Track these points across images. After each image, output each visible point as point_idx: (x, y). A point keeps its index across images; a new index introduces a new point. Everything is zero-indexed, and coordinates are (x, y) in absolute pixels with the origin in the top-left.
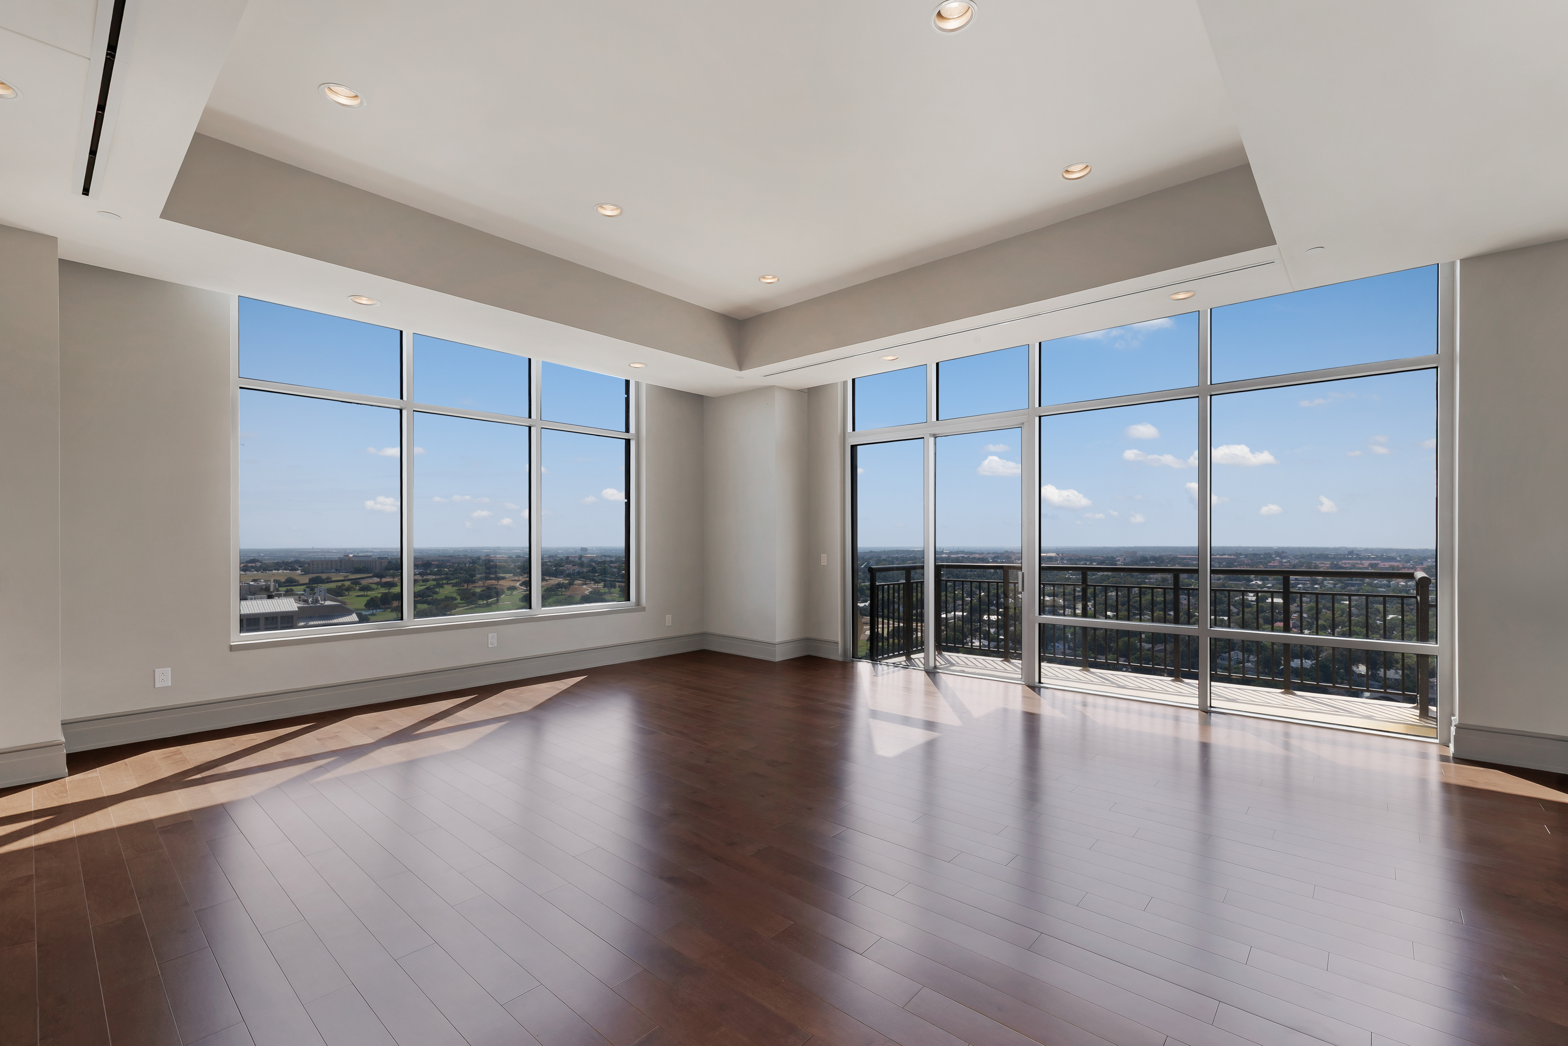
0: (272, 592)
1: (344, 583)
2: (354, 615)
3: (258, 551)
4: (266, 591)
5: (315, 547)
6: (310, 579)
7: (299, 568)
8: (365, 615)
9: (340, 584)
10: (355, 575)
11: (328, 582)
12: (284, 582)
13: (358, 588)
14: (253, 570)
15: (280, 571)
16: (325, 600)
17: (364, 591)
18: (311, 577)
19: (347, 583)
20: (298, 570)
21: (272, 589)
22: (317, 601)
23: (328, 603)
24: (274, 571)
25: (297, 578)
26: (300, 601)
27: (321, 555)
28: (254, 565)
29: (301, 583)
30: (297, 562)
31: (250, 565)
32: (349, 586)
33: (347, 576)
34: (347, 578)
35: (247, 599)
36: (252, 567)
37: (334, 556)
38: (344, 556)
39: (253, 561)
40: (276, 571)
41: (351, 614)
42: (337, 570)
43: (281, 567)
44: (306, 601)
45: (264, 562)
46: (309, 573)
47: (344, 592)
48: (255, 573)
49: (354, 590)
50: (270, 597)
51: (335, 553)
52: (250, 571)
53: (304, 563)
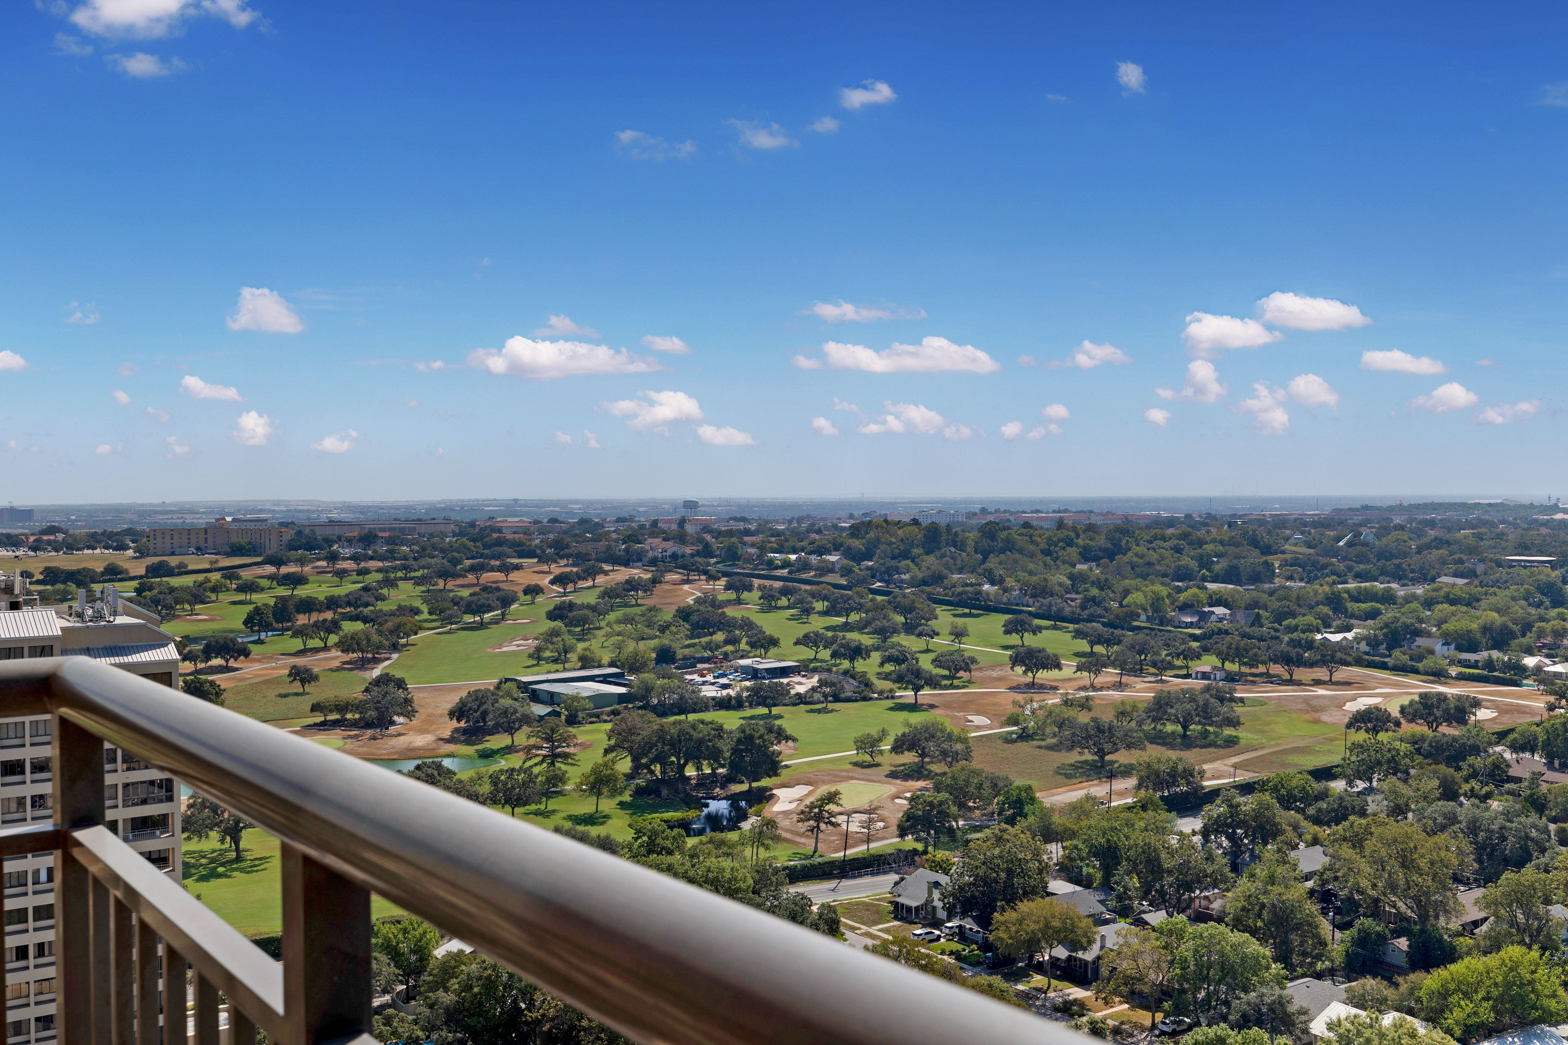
1: (209, 575)
3: (67, 511)
5: (168, 501)
6: (147, 567)
7: (131, 545)
8: (242, 643)
9: (201, 577)
10: (231, 559)
11: (180, 574)
12: (103, 574)
13: (234, 586)
14: (49, 548)
15: (98, 551)
17: (246, 592)
18: (150, 563)
19: (216, 576)
20: (130, 548)
24: (86, 551)
25: (125, 565)
27: (178, 518)
28: (52, 537)
29: (132, 574)
30: (130, 532)
31: (45, 538)
32: (218, 581)
33: (217, 562)
34: (216, 565)
36: (49, 543)
37: (201, 521)
38: (217, 520)
39: (52, 530)
40: (90, 551)
42: (198, 549)
43: (99, 542)
45: (71, 532)
46: (148, 555)
47: (209, 594)
48: (54, 553)
49: (228, 590)
51: (203, 513)
52: (44, 550)
53: (142, 534)
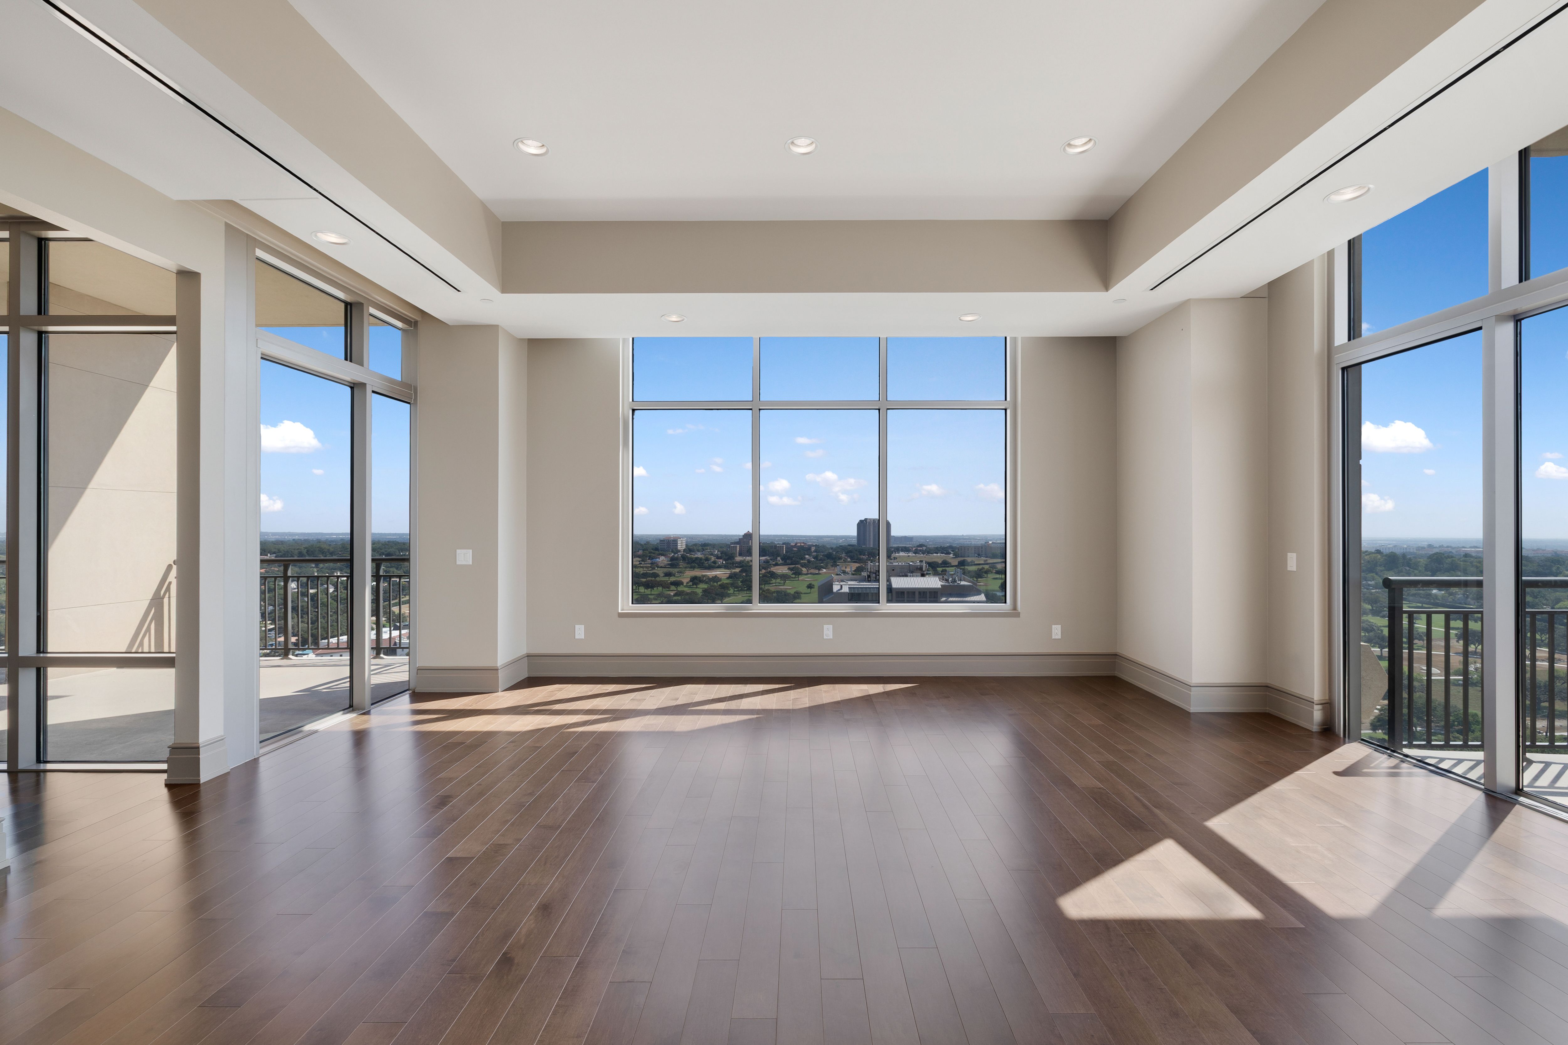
0: (924, 571)
1: (984, 566)
2: (983, 595)
3: (925, 538)
4: (920, 570)
5: (964, 535)
6: (959, 562)
7: (952, 552)
8: (999, 596)
9: (981, 567)
10: (993, 560)
11: (972, 565)
12: (941, 564)
13: (994, 571)
14: (921, 553)
15: (939, 554)
16: (961, 580)
17: (999, 574)
18: (960, 560)
19: (986, 567)
20: (951, 554)
21: (924, 570)
22: (954, 581)
23: (963, 583)
24: (934, 554)
25: (950, 561)
26: (943, 580)
27: (969, 542)
28: (921, 549)
29: (952, 565)
30: (951, 547)
31: (919, 548)
32: (987, 569)
33: (987, 560)
34: (986, 562)
35: (907, 576)
36: (920, 551)
37: (978, 543)
38: (985, 543)
39: (921, 546)
40: (936, 555)
41: (981, 594)
42: (979, 555)
43: (939, 551)
44: (947, 580)
45: (928, 546)
46: (959, 557)
47: (984, 574)
48: (922, 555)
49: (992, 573)
50: (923, 575)
51: (979, 540)
52: (919, 553)
53: (956, 548)
